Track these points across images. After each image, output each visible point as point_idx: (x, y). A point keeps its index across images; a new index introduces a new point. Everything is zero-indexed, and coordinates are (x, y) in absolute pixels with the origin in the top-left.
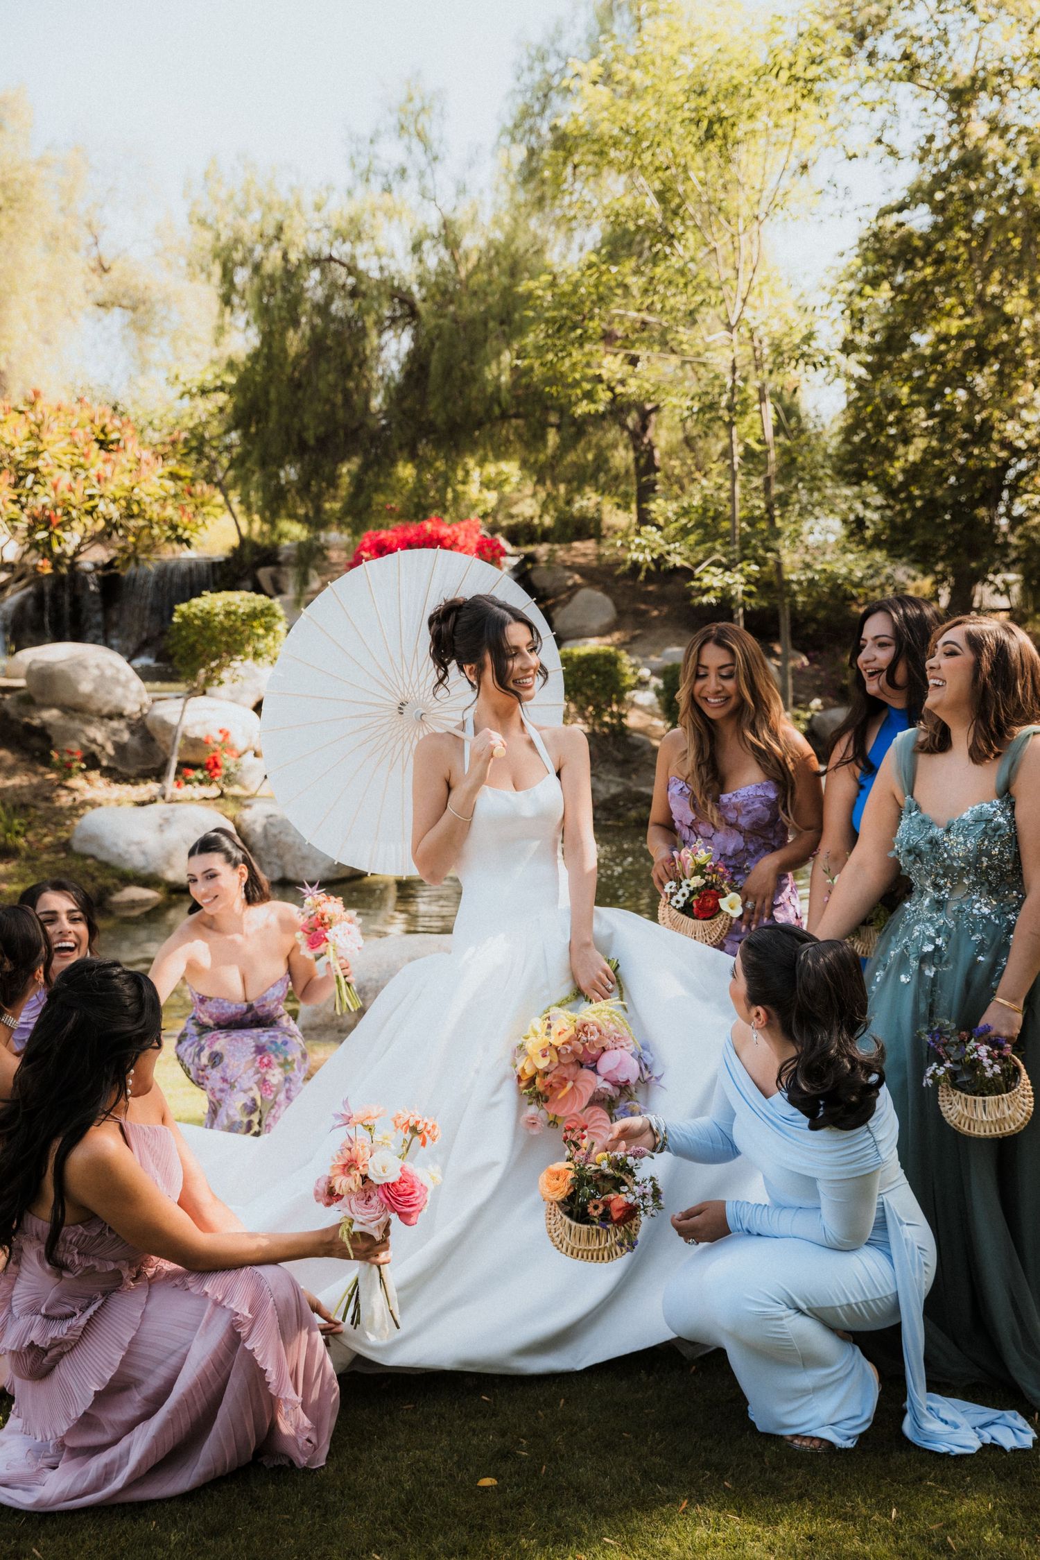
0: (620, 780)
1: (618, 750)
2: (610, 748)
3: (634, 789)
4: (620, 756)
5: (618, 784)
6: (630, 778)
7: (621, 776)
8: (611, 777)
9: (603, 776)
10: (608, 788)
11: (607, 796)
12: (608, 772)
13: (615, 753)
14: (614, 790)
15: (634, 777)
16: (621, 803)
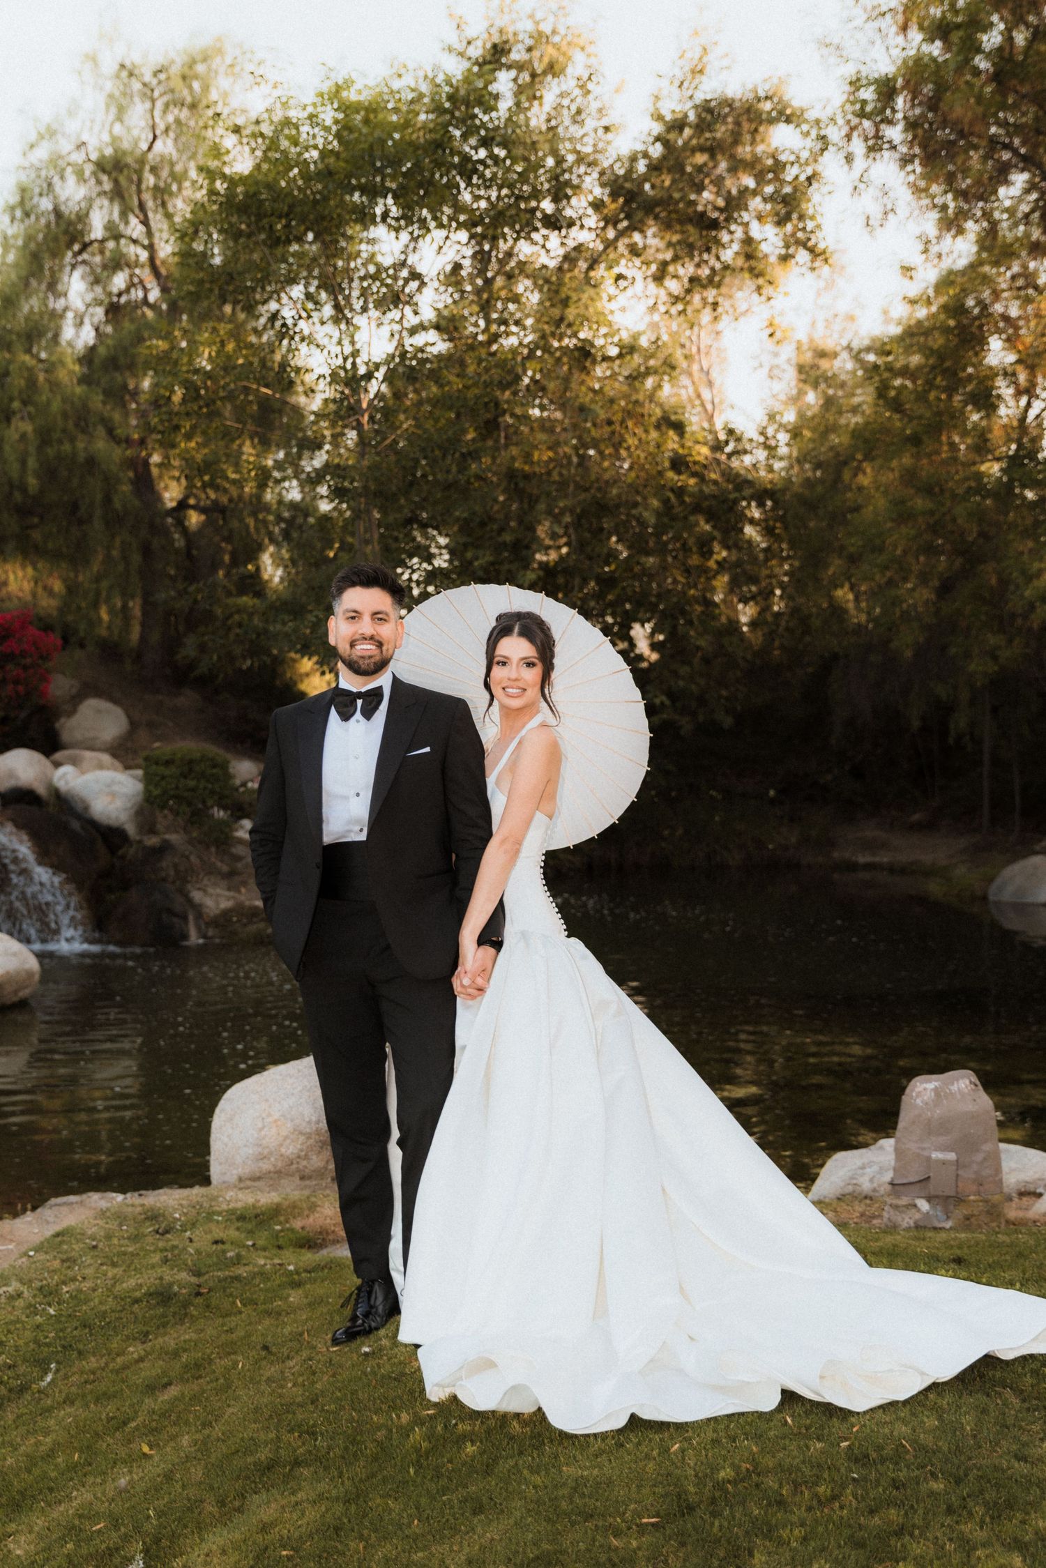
0: (227, 893)
1: (222, 861)
2: (213, 859)
3: (247, 903)
4: (225, 868)
5: (228, 899)
6: (239, 892)
7: (229, 889)
8: (218, 891)
9: (210, 890)
10: (217, 903)
11: (217, 912)
12: (215, 885)
13: (219, 864)
14: (225, 904)
15: (243, 890)
16: (235, 919)
